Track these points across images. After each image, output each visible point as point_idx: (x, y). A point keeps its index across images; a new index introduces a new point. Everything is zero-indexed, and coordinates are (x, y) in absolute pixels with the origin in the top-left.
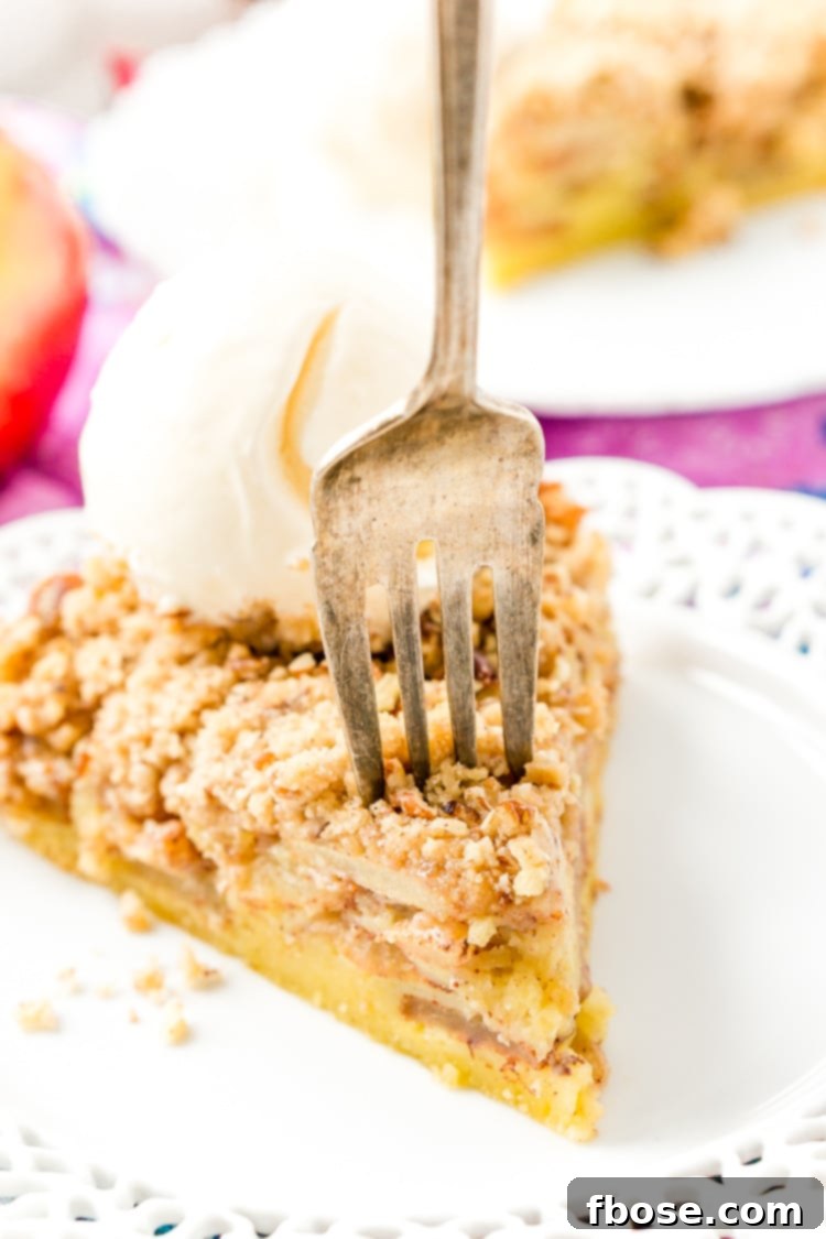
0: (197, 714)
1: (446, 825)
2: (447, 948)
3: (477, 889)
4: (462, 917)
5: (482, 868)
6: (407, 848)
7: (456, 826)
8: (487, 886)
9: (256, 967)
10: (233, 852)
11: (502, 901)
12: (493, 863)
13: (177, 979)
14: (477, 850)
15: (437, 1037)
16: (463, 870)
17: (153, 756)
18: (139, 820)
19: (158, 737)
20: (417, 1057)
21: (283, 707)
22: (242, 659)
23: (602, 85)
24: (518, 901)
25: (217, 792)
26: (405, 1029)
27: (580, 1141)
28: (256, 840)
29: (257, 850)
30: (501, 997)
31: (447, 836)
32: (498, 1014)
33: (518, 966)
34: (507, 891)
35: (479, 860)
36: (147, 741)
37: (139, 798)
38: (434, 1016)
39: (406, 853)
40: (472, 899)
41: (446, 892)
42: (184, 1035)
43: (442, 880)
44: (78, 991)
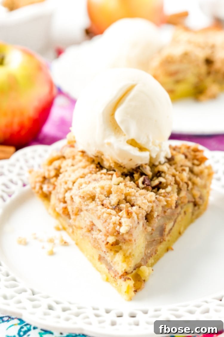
0: (77, 179)
1: (110, 211)
2: (103, 242)
3: (111, 228)
4: (108, 234)
5: (114, 224)
6: (101, 215)
7: (113, 212)
8: (114, 228)
9: (77, 244)
10: (74, 212)
11: (117, 233)
12: (118, 223)
13: (57, 241)
14: (115, 219)
15: (103, 267)
16: (110, 223)
17: (66, 187)
18: (60, 201)
19: (68, 183)
20: (100, 272)
21: (95, 180)
22: (93, 168)
23: (186, 55)
24: (120, 234)
25: (73, 197)
26: (98, 264)
27: (125, 300)
28: (78, 210)
29: (79, 213)
30: (114, 257)
31: (110, 214)
32: (113, 262)
33: (120, 251)
34: (118, 230)
35: (114, 221)
36: (66, 183)
37: (61, 196)
38: (104, 261)
39: (100, 216)
40: (110, 230)
41: (105, 228)
42: (52, 253)
43: (106, 224)
44: (36, 238)
